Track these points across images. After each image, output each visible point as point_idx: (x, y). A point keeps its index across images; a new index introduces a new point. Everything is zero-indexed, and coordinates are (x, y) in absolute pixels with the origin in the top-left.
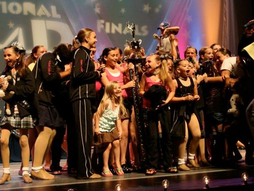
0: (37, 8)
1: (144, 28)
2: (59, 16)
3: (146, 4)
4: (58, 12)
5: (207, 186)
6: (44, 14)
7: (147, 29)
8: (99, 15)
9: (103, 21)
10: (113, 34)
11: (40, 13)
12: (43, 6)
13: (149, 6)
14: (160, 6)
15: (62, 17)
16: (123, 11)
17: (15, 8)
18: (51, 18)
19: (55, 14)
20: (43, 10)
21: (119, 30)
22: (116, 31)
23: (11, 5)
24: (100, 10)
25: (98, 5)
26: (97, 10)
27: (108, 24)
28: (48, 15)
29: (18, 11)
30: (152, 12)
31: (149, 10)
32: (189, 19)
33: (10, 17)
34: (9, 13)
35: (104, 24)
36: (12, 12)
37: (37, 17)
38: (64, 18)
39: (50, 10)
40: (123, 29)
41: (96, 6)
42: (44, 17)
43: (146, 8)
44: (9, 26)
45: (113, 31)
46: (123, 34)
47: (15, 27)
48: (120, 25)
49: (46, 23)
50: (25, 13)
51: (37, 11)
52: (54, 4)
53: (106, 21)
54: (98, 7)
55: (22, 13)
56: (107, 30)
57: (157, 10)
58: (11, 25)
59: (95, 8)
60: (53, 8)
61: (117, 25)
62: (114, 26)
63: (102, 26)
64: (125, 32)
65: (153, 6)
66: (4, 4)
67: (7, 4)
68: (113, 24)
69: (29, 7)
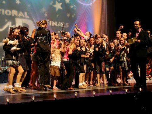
0: (18, 13)
1: (67, 24)
2: (28, 17)
4: (28, 15)
5: (94, 95)
6: (21, 16)
7: (69, 25)
8: (46, 17)
12: (21, 12)
14: (74, 14)
16: (58, 16)
17: (8, 13)
18: (25, 18)
19: (26, 16)
20: (21, 14)
21: (56, 24)
22: (54, 25)
23: (7, 11)
24: (47, 15)
25: (46, 13)
26: (46, 15)
27: (50, 22)
28: (24, 16)
29: (10, 14)
30: (71, 17)
32: (87, 21)
33: (6, 16)
34: (5, 15)
35: (49, 22)
37: (18, 17)
38: (31, 18)
39: (24, 14)
42: (21, 17)
43: (68, 15)
44: (5, 21)
45: (53, 25)
46: (57, 26)
47: (8, 21)
48: (56, 22)
49: (22, 20)
50: (13, 15)
51: (18, 15)
52: (27, 11)
53: (50, 20)
54: (46, 14)
55: (11, 15)
56: (50, 24)
57: (73, 16)
58: (6, 20)
59: (45, 14)
60: (26, 13)
61: (55, 22)
62: (53, 23)
64: (58, 25)
65: (71, 14)
66: (3, 10)
67: (5, 11)
68: (53, 22)
69: (14, 12)
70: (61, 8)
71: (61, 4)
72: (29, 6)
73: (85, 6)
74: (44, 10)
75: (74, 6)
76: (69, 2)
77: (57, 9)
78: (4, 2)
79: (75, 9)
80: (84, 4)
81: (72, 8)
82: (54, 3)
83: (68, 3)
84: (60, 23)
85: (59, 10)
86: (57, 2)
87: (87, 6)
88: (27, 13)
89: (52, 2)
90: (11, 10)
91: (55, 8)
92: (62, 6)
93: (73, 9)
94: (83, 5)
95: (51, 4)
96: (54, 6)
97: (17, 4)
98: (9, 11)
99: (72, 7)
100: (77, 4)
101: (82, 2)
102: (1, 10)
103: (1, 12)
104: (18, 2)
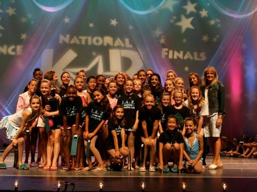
0: (114, 41)
1: (202, 55)
2: (131, 46)
3: (205, 35)
4: (131, 43)
6: (119, 45)
7: (206, 55)
8: (163, 44)
9: (167, 50)
10: (175, 60)
11: (116, 44)
12: (119, 39)
13: (208, 37)
14: (218, 36)
15: (133, 47)
16: (185, 41)
17: (97, 41)
18: (125, 48)
19: (128, 45)
20: (119, 42)
21: (181, 56)
22: (178, 57)
23: (95, 39)
24: (165, 41)
25: (163, 36)
26: (162, 41)
27: (171, 52)
28: (123, 45)
29: (100, 43)
30: (210, 41)
31: (208, 40)
32: (244, 46)
33: (93, 47)
34: (93, 45)
35: (168, 52)
36: (95, 44)
37: (114, 47)
38: (135, 48)
39: (124, 42)
40: (184, 55)
41: (162, 38)
42: (119, 47)
43: (205, 38)
44: (92, 55)
45: (175, 57)
46: (183, 59)
47: (97, 55)
48: (182, 52)
49: (120, 52)
50: (105, 45)
51: (114, 43)
52: (128, 37)
53: (170, 49)
54: (163, 39)
55: (103, 44)
56: (170, 57)
57: (215, 40)
58: (94, 53)
59: (160, 39)
60: (127, 40)
61: (179, 52)
62: (176, 54)
63: (166, 54)
64: (186, 57)
65: (211, 36)
66: (90, 38)
67: (92, 39)
68: (175, 52)
69: (108, 40)
70: (191, 27)
71: (191, 19)
72: (131, 27)
73: (238, 19)
74: (158, 32)
75: (218, 20)
76: (206, 15)
77: (184, 29)
78: (91, 25)
79: (219, 25)
81: (213, 26)
82: (179, 20)
83: (204, 17)
84: (188, 52)
85: (188, 30)
86: (183, 18)
87: (243, 19)
88: (130, 40)
89: (175, 18)
90: (102, 37)
91: (180, 28)
92: (192, 23)
94: (232, 17)
95: (172, 21)
96: (179, 24)
97: (113, 25)
98: (100, 39)
99: (212, 22)
102: (86, 38)
103: (86, 40)
104: (114, 22)
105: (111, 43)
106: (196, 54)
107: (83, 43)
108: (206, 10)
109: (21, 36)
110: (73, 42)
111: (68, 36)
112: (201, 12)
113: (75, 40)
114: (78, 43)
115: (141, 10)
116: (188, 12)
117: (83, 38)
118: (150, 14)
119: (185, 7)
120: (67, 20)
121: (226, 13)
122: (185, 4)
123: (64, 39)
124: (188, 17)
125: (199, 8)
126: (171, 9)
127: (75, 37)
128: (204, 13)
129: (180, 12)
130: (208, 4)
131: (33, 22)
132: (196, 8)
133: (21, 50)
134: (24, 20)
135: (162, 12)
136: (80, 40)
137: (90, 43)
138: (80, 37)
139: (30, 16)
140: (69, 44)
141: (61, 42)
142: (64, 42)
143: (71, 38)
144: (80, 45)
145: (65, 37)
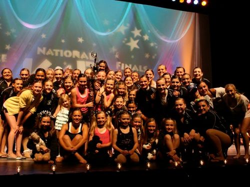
0: (81, 54)
1: (145, 67)
3: (147, 53)
8: (117, 59)
9: (120, 63)
11: (83, 57)
12: (84, 53)
13: (149, 54)
14: (156, 55)
16: (133, 57)
17: (68, 54)
18: (89, 60)
19: (91, 58)
20: (84, 55)
23: (66, 52)
24: (119, 56)
25: (117, 53)
26: (117, 56)
27: (123, 65)
28: (87, 58)
29: (70, 56)
30: (150, 57)
33: (64, 59)
34: (64, 56)
35: (121, 65)
36: (67, 56)
37: (80, 59)
39: (88, 55)
42: (84, 59)
43: (147, 56)
47: (67, 65)
49: (85, 63)
50: (74, 57)
51: (80, 56)
53: (122, 63)
55: (72, 57)
57: (154, 57)
58: (65, 63)
59: (115, 54)
60: (90, 54)
61: (129, 65)
63: (120, 66)
64: (133, 69)
65: (151, 55)
66: (61, 51)
67: (64, 52)
68: (126, 65)
69: (76, 53)
70: (137, 47)
71: (137, 41)
72: (94, 44)
73: (170, 43)
74: (114, 49)
75: (156, 43)
77: (132, 48)
78: (63, 41)
79: (156, 47)
80: (168, 41)
82: (129, 41)
83: (147, 40)
84: (135, 66)
85: (135, 49)
86: (132, 40)
87: (173, 44)
89: (126, 39)
90: (71, 50)
91: (129, 47)
92: (138, 44)
93: (153, 48)
94: (166, 42)
95: (124, 42)
96: (128, 44)
97: (80, 42)
98: (69, 52)
99: (152, 45)
100: (159, 42)
101: (165, 39)
102: (59, 51)
103: (59, 53)
104: (81, 40)
105: (78, 56)
106: (140, 67)
107: (57, 54)
108: (148, 35)
109: (6, 47)
110: (48, 53)
111: (44, 49)
112: (144, 37)
113: (50, 52)
114: (52, 54)
115: (102, 32)
116: (135, 36)
117: (57, 51)
118: (107, 35)
119: (133, 32)
120: (44, 36)
121: (162, 38)
122: (133, 30)
123: (41, 51)
124: (135, 39)
125: (142, 33)
126: (123, 32)
127: (50, 50)
128: (146, 37)
129: (129, 35)
130: (149, 31)
131: (15, 36)
132: (141, 33)
133: (6, 58)
134: (8, 34)
135: (116, 34)
136: (54, 52)
137: (62, 55)
138: (54, 50)
139: (13, 31)
140: (46, 55)
141: (38, 53)
142: (41, 54)
143: (47, 50)
144: (54, 56)
145: (42, 49)
